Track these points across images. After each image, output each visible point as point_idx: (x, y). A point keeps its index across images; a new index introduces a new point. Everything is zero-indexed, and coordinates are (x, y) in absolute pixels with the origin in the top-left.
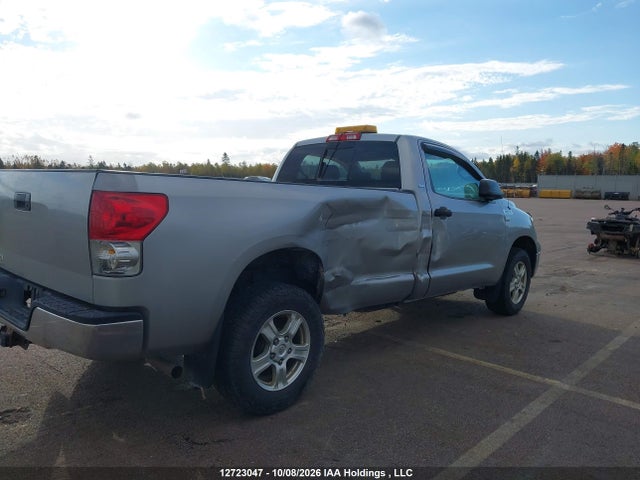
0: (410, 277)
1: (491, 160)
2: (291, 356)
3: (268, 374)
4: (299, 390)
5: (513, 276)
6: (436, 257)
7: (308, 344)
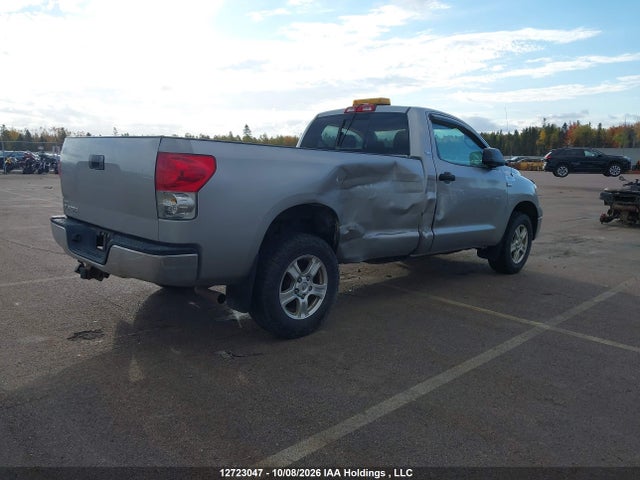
0: (415, 234)
1: (516, 132)
2: (312, 292)
3: (293, 306)
4: (318, 321)
5: (515, 238)
6: (440, 217)
7: (325, 284)
